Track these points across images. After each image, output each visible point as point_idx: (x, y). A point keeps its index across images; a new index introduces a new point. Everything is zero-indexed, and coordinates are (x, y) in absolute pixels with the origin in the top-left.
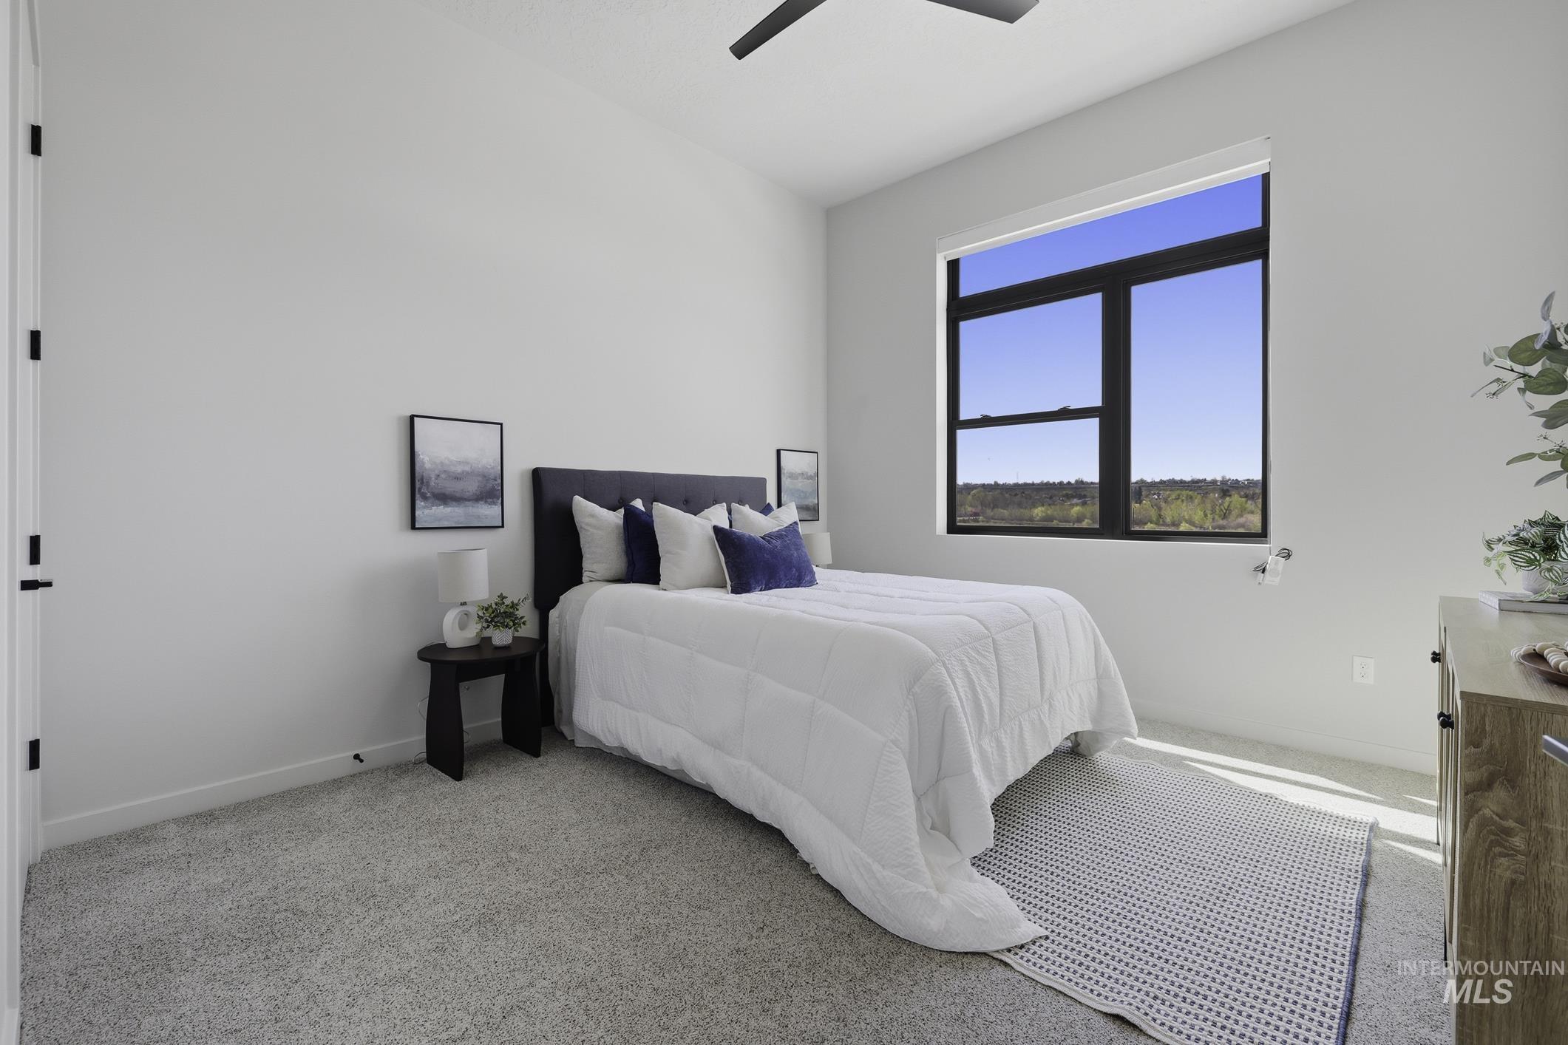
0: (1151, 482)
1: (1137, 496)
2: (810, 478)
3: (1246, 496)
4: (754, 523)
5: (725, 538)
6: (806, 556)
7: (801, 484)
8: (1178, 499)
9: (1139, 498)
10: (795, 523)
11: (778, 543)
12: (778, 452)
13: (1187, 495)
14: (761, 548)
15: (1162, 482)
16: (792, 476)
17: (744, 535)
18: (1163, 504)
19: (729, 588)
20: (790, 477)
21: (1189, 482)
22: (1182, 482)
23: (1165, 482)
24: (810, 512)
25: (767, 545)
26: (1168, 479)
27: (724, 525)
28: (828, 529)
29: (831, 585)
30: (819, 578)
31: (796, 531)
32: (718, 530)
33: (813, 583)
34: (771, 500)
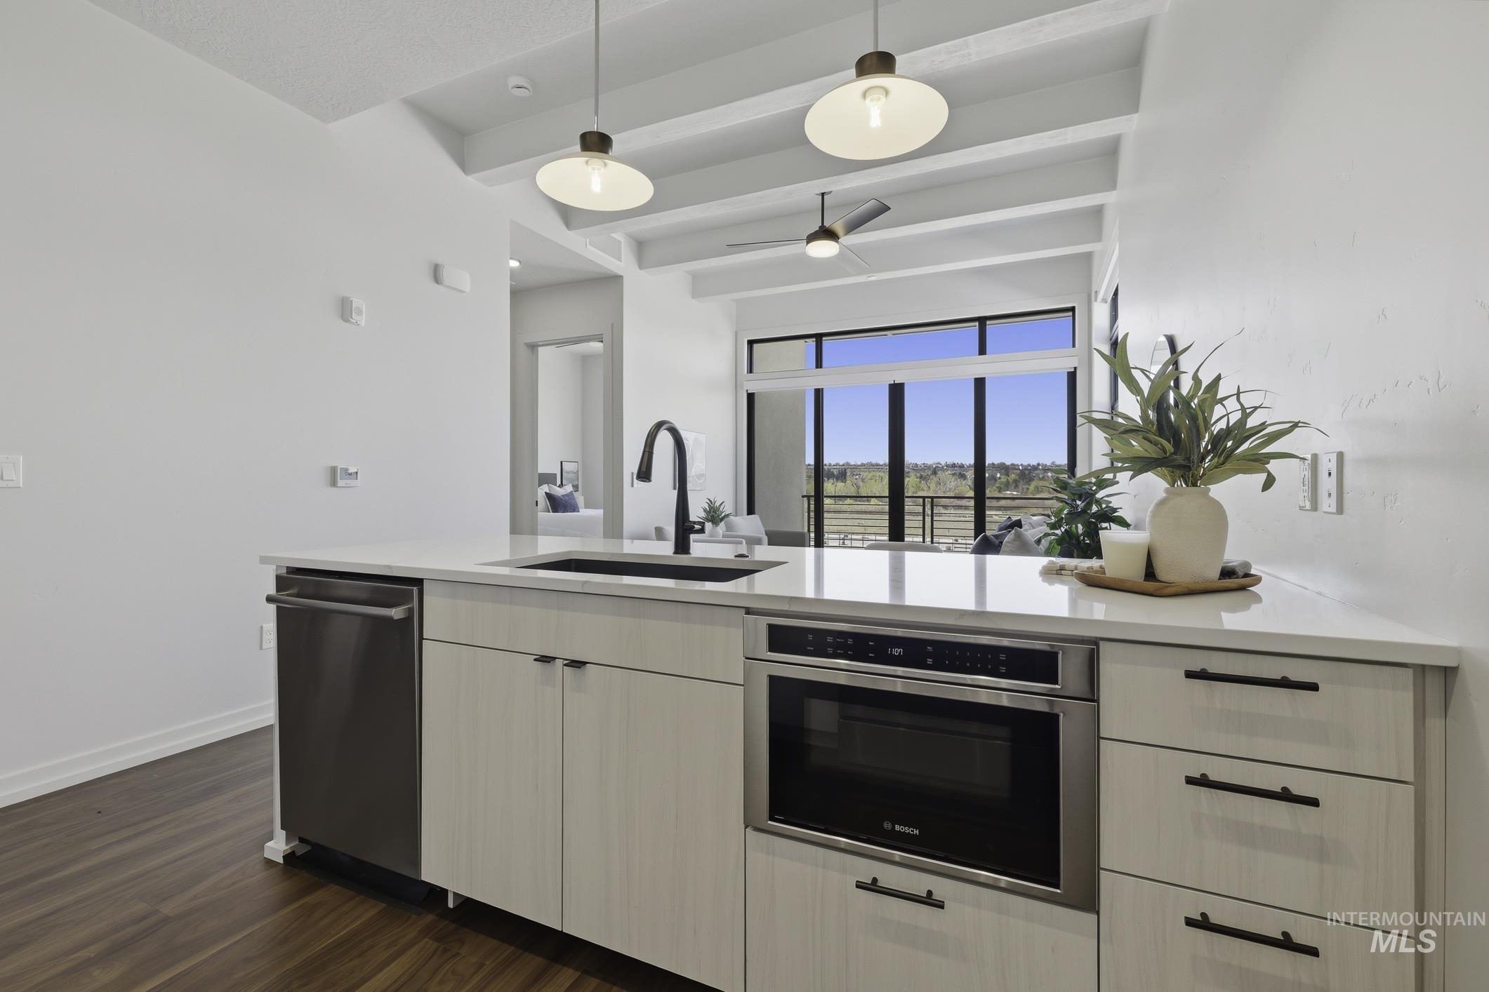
2: (575, 473)
3: (921, 477)
4: (559, 492)
5: (550, 496)
6: (576, 502)
7: (571, 475)
8: (871, 479)
9: (845, 478)
11: (567, 498)
12: (561, 462)
14: (561, 499)
15: (863, 465)
16: (568, 473)
17: (555, 495)
18: (861, 484)
19: (551, 511)
24: (576, 487)
25: (563, 499)
27: (548, 492)
28: (582, 495)
29: (584, 512)
30: (580, 510)
31: (573, 494)
32: (546, 493)
33: (578, 511)
34: (559, 482)
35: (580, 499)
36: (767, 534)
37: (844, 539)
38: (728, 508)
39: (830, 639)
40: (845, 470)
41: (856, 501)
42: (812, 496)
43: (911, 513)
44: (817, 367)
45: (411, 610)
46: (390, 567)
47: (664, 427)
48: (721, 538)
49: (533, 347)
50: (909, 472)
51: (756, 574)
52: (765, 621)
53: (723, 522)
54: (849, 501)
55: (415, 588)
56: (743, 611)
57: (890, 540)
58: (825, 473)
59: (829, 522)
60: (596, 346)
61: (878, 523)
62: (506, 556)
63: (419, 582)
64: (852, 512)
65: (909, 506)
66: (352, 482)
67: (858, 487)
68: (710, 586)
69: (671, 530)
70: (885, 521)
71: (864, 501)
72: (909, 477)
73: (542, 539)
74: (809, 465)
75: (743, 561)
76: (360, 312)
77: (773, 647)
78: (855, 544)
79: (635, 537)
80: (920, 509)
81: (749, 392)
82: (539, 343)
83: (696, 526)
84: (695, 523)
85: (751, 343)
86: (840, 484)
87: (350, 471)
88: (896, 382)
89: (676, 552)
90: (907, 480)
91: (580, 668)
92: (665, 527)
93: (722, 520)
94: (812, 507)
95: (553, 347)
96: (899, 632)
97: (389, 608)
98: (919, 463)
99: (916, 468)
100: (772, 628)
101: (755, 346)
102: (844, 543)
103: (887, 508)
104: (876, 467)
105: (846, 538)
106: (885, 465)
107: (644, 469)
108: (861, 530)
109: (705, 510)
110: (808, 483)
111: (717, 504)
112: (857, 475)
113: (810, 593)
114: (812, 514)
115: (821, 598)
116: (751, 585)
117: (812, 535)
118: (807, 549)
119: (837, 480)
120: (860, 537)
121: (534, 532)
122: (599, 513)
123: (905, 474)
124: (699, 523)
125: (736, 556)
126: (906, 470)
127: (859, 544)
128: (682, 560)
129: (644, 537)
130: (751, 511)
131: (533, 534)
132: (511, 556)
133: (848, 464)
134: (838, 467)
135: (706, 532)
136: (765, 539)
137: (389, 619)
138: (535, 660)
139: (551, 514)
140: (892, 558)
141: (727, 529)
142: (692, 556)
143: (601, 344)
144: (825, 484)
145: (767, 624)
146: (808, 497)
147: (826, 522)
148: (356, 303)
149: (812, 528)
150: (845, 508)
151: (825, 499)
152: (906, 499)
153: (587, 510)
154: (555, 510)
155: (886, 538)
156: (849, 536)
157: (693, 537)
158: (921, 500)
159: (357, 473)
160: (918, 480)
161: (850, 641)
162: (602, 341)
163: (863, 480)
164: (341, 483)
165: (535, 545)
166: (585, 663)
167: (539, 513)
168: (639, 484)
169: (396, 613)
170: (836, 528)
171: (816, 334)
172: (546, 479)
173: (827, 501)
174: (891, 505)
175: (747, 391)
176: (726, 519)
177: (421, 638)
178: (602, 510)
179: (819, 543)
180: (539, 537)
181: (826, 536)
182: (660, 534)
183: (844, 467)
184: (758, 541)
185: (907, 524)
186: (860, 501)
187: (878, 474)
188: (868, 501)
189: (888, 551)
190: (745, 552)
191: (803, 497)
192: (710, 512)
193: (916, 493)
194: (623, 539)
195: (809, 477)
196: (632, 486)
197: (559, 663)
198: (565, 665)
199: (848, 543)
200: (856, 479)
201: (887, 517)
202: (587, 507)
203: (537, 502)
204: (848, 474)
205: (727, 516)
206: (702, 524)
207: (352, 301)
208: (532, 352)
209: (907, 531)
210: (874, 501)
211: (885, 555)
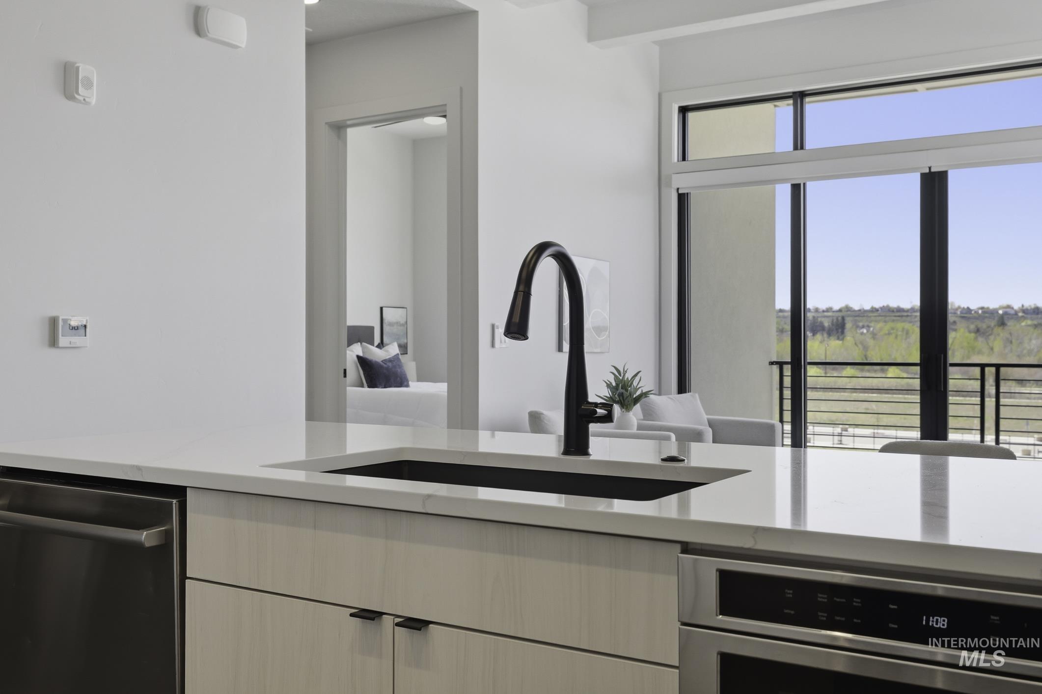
0: (860, 310)
1: (840, 330)
2: (402, 325)
3: (977, 331)
4: (377, 355)
5: (363, 362)
6: (405, 372)
7: (395, 329)
8: (889, 334)
9: (843, 333)
10: (398, 354)
11: (390, 364)
12: (381, 309)
13: (903, 329)
14: (381, 366)
15: (874, 310)
16: (391, 324)
17: (372, 360)
18: (871, 342)
19: (366, 384)
20: (388, 325)
21: (908, 311)
22: (899, 310)
23: (877, 310)
24: (404, 348)
25: (385, 365)
26: (881, 306)
27: (361, 354)
28: (414, 360)
29: (416, 387)
30: (410, 383)
31: (398, 359)
32: (358, 357)
33: (407, 386)
34: (377, 340)
35: (410, 366)
36: (711, 424)
37: (840, 435)
38: (646, 383)
39: (822, 598)
40: (843, 318)
41: (862, 370)
42: (787, 363)
43: (959, 392)
44: (796, 148)
45: (168, 534)
46: (139, 468)
47: (550, 251)
48: (634, 430)
49: (339, 128)
50: (955, 322)
51: (694, 491)
52: (710, 567)
53: (638, 406)
54: (849, 371)
55: (174, 501)
56: (678, 548)
57: (921, 439)
58: (808, 324)
59: (814, 406)
60: (435, 122)
61: (901, 408)
62: (301, 455)
63: (179, 492)
64: (855, 390)
65: (956, 379)
66: (77, 340)
67: (866, 348)
68: (621, 506)
69: (557, 419)
70: (913, 405)
71: (875, 371)
72: (955, 330)
73: (352, 429)
74: (781, 311)
75: (675, 468)
76: (89, 85)
77: (726, 608)
78: (859, 443)
79: (494, 428)
80: (976, 385)
81: (680, 192)
82: (349, 123)
83: (599, 410)
84: (596, 405)
85: (684, 111)
86: (834, 343)
87: (74, 323)
88: (933, 170)
89: (566, 452)
90: (952, 336)
91: (420, 629)
92: (545, 412)
93: (636, 400)
94: (787, 381)
95: (368, 128)
96: (940, 589)
97: (138, 529)
98: (973, 307)
99: (967, 314)
100: (725, 576)
101: (691, 116)
102: (841, 442)
103: (916, 383)
104: (898, 313)
105: (844, 433)
106: (912, 310)
107: (516, 319)
108: (871, 420)
109: (609, 385)
110: (780, 340)
111: (629, 376)
112: (863, 327)
113: (783, 520)
114: (787, 393)
115: (802, 529)
116: (684, 506)
117: (788, 427)
118: (778, 449)
119: (830, 334)
120: (868, 431)
121: (340, 417)
122: (441, 388)
123: (949, 326)
124: (603, 406)
125: (663, 460)
126: (951, 318)
127: (868, 443)
128: (575, 465)
129: (512, 427)
130: (682, 388)
131: (338, 422)
132: (307, 456)
133: (848, 309)
134: (829, 314)
135: (615, 420)
136: (709, 433)
137: (137, 547)
138: (352, 615)
139: (366, 389)
140: (925, 466)
141: (644, 416)
142: (591, 458)
143: (443, 120)
144: (809, 344)
145: (718, 570)
146: (781, 364)
147: (810, 405)
148: (85, 70)
149: (787, 416)
150: (841, 382)
151: (809, 367)
152: (951, 370)
153: (419, 383)
154: (372, 384)
155: (915, 434)
156: (851, 430)
157: (593, 427)
158: (977, 370)
159: (85, 326)
160: (973, 335)
161: (857, 602)
162: (445, 116)
163: (874, 336)
164: (63, 341)
165: (342, 438)
166: (427, 623)
167: (348, 388)
168: (504, 343)
169: (146, 537)
170: (825, 417)
171: (794, 93)
172: (360, 335)
173: (812, 371)
174: (924, 378)
175: (678, 189)
176: (643, 400)
177: (183, 577)
178: (445, 385)
179: (798, 441)
180: (348, 424)
181: (810, 429)
182: (537, 423)
183: (840, 314)
184: (698, 436)
185: (952, 410)
186: (869, 371)
187: (900, 325)
188: (883, 371)
189: (919, 455)
190: (674, 453)
191: (772, 363)
192: (616, 388)
193: (969, 358)
194: (478, 430)
195: (781, 331)
196: (493, 345)
197: (388, 621)
198: (398, 625)
199: (848, 442)
200: (862, 334)
201: (917, 398)
202: (420, 378)
203: (345, 371)
204: (849, 325)
205: (645, 395)
206: (608, 406)
207: (78, 68)
208: (339, 137)
209: (952, 423)
210: (892, 371)
211: (914, 461)
